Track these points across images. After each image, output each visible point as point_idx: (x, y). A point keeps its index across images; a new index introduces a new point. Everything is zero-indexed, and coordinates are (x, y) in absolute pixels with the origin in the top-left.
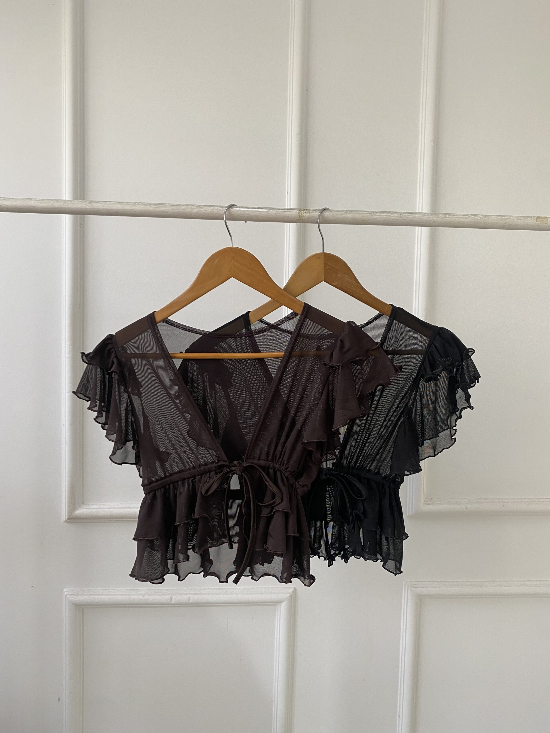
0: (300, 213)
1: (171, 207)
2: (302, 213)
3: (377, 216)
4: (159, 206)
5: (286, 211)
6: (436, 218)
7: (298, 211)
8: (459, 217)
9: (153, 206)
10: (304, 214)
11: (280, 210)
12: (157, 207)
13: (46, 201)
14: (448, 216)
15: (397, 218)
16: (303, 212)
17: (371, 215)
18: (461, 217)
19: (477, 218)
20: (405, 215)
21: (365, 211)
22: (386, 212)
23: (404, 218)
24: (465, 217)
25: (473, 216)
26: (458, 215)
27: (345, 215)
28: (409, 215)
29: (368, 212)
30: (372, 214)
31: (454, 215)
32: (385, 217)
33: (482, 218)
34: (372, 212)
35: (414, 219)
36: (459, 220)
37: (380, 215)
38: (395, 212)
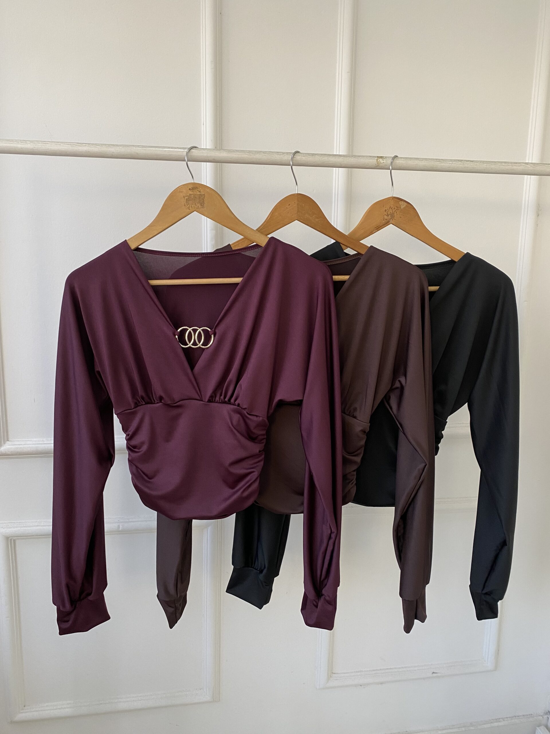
0: (378, 160)
1: (264, 154)
2: (379, 161)
3: (444, 164)
4: (253, 153)
5: (366, 158)
6: (494, 166)
7: (376, 158)
8: (513, 165)
9: (247, 153)
10: (382, 162)
11: (361, 158)
12: (251, 154)
13: (148, 148)
14: (503, 164)
15: (461, 165)
16: (380, 159)
17: (438, 162)
18: (515, 165)
19: (528, 166)
20: (467, 163)
21: (434, 159)
22: (451, 160)
23: (467, 166)
24: (518, 165)
25: (524, 164)
26: (511, 163)
27: (417, 162)
28: (471, 163)
29: (436, 159)
30: (441, 162)
31: (508, 163)
32: (451, 164)
33: (531, 166)
34: (439, 160)
35: (475, 167)
36: (512, 168)
37: (447, 162)
38: (458, 160)
